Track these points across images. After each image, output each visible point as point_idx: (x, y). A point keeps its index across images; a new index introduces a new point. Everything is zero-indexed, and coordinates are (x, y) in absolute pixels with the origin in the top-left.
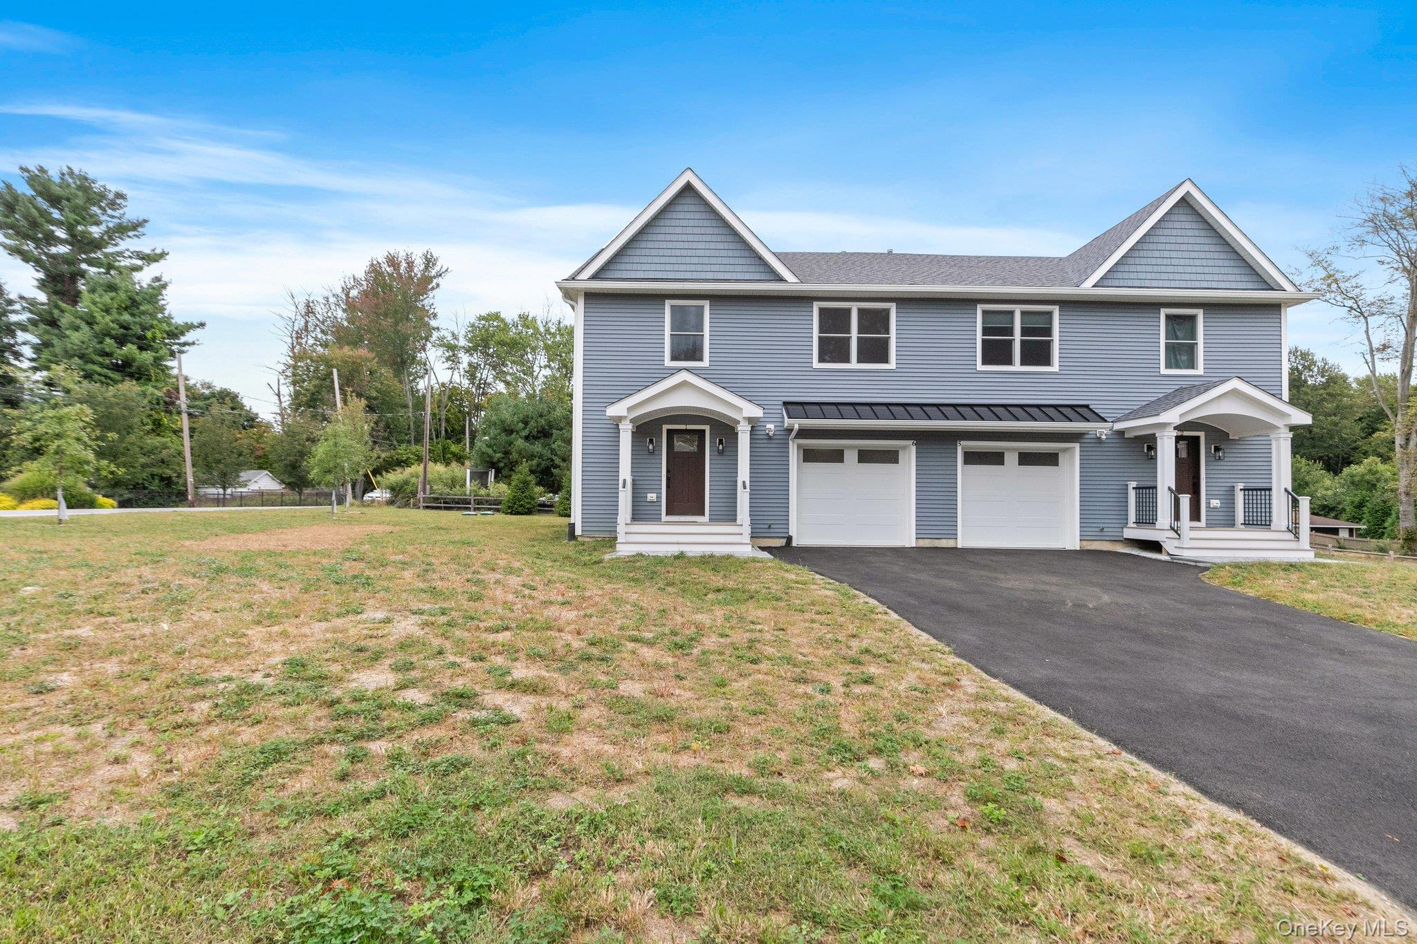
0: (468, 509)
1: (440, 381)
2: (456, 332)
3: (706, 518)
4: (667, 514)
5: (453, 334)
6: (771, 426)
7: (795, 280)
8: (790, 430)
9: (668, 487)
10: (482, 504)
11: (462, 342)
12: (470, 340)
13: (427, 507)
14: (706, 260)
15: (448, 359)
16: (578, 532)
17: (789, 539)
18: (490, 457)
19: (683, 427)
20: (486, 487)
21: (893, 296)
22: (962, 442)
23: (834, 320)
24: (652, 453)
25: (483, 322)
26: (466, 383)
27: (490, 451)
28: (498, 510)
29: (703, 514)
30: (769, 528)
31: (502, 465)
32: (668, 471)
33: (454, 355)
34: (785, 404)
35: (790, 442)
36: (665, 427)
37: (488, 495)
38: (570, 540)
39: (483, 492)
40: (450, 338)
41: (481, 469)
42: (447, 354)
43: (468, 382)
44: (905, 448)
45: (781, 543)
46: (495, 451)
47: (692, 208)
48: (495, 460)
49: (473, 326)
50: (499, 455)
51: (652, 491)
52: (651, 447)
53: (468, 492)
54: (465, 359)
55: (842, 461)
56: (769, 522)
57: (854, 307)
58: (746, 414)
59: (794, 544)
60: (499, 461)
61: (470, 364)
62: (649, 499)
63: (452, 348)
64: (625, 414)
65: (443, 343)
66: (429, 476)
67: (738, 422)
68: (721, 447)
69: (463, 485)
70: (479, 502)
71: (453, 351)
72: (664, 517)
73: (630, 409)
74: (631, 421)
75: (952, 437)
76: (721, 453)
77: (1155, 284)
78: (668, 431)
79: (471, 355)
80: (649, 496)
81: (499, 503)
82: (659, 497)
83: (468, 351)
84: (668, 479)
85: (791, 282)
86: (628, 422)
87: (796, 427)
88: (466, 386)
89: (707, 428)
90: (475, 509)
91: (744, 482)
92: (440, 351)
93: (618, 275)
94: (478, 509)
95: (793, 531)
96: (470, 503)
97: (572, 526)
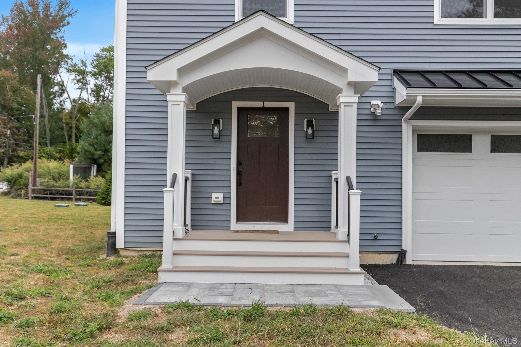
0: (70, 199)
1: (72, 98)
2: (84, 61)
3: (289, 227)
4: (239, 219)
5: (83, 62)
6: (377, 102)
8: (403, 109)
9: (239, 184)
10: (83, 195)
11: (89, 69)
12: (95, 67)
13: (36, 198)
15: (79, 81)
16: (120, 243)
17: (402, 254)
18: (93, 154)
19: (259, 104)
20: (87, 181)
24: (218, 139)
25: (105, 53)
26: (92, 100)
27: (92, 149)
28: (94, 200)
29: (285, 219)
30: (375, 238)
31: (102, 161)
32: (239, 163)
33: (83, 78)
34: (397, 72)
35: (404, 124)
36: (235, 105)
37: (88, 187)
38: (109, 255)
39: (83, 184)
40: (80, 65)
41: (84, 165)
42: (78, 78)
43: (94, 99)
45: (392, 259)
46: (96, 150)
48: (96, 157)
49: (98, 55)
50: (99, 153)
51: (217, 189)
52: (216, 131)
53: (71, 184)
54: (92, 82)
56: (375, 232)
58: (352, 78)
59: (409, 261)
60: (100, 158)
61: (95, 85)
62: (213, 200)
63: (82, 73)
64: (174, 77)
65: (73, 69)
66: (38, 170)
67: (340, 91)
68: (310, 131)
69: (68, 178)
70: (80, 193)
71: (83, 75)
72: (234, 226)
73: (182, 71)
74: (185, 90)
76: (310, 139)
78: (240, 110)
79: (97, 79)
80: (214, 195)
81: (95, 194)
82: (227, 198)
83: (94, 75)
84: (239, 173)
86: (179, 90)
88: (92, 102)
89: (291, 105)
90: (77, 200)
91: (348, 179)
92: (73, 75)
94: (80, 200)
95: (407, 245)
96: (72, 195)
97: (112, 236)
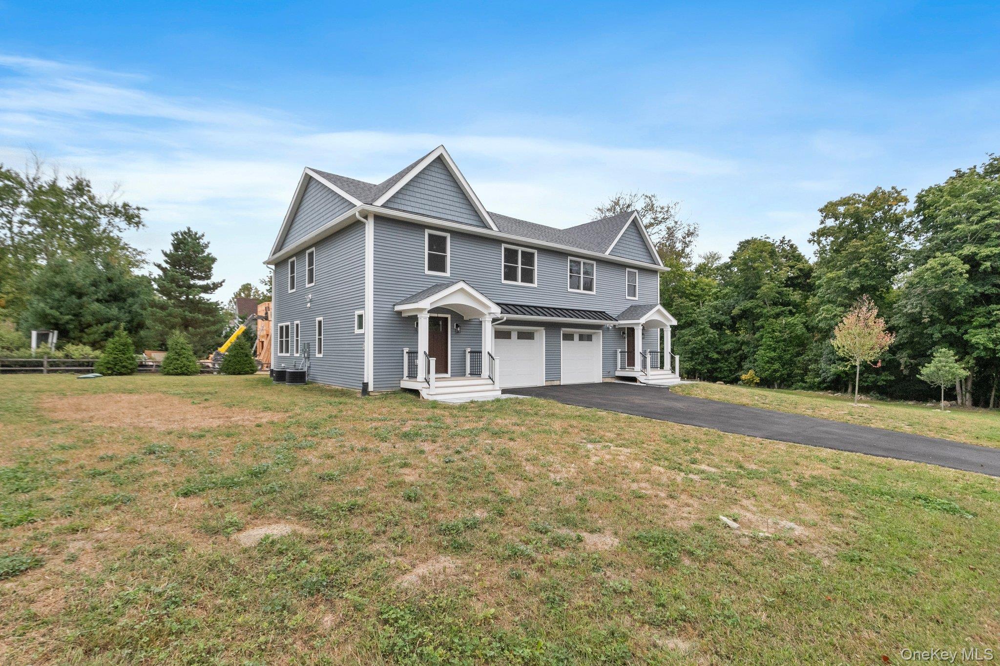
3: (449, 375)
7: (497, 230)
14: (447, 207)
16: (371, 389)
19: (436, 315)
21: (537, 246)
22: (563, 329)
23: (511, 256)
29: (446, 372)
38: (365, 395)
44: (537, 331)
47: (440, 171)
55: (510, 338)
57: (520, 249)
68: (458, 329)
74: (428, 312)
75: (558, 326)
76: (458, 333)
77: (627, 257)
85: (494, 231)
86: (426, 312)
87: (505, 319)
89: (449, 316)
91: (488, 352)
93: (396, 206)
97: (366, 385)
